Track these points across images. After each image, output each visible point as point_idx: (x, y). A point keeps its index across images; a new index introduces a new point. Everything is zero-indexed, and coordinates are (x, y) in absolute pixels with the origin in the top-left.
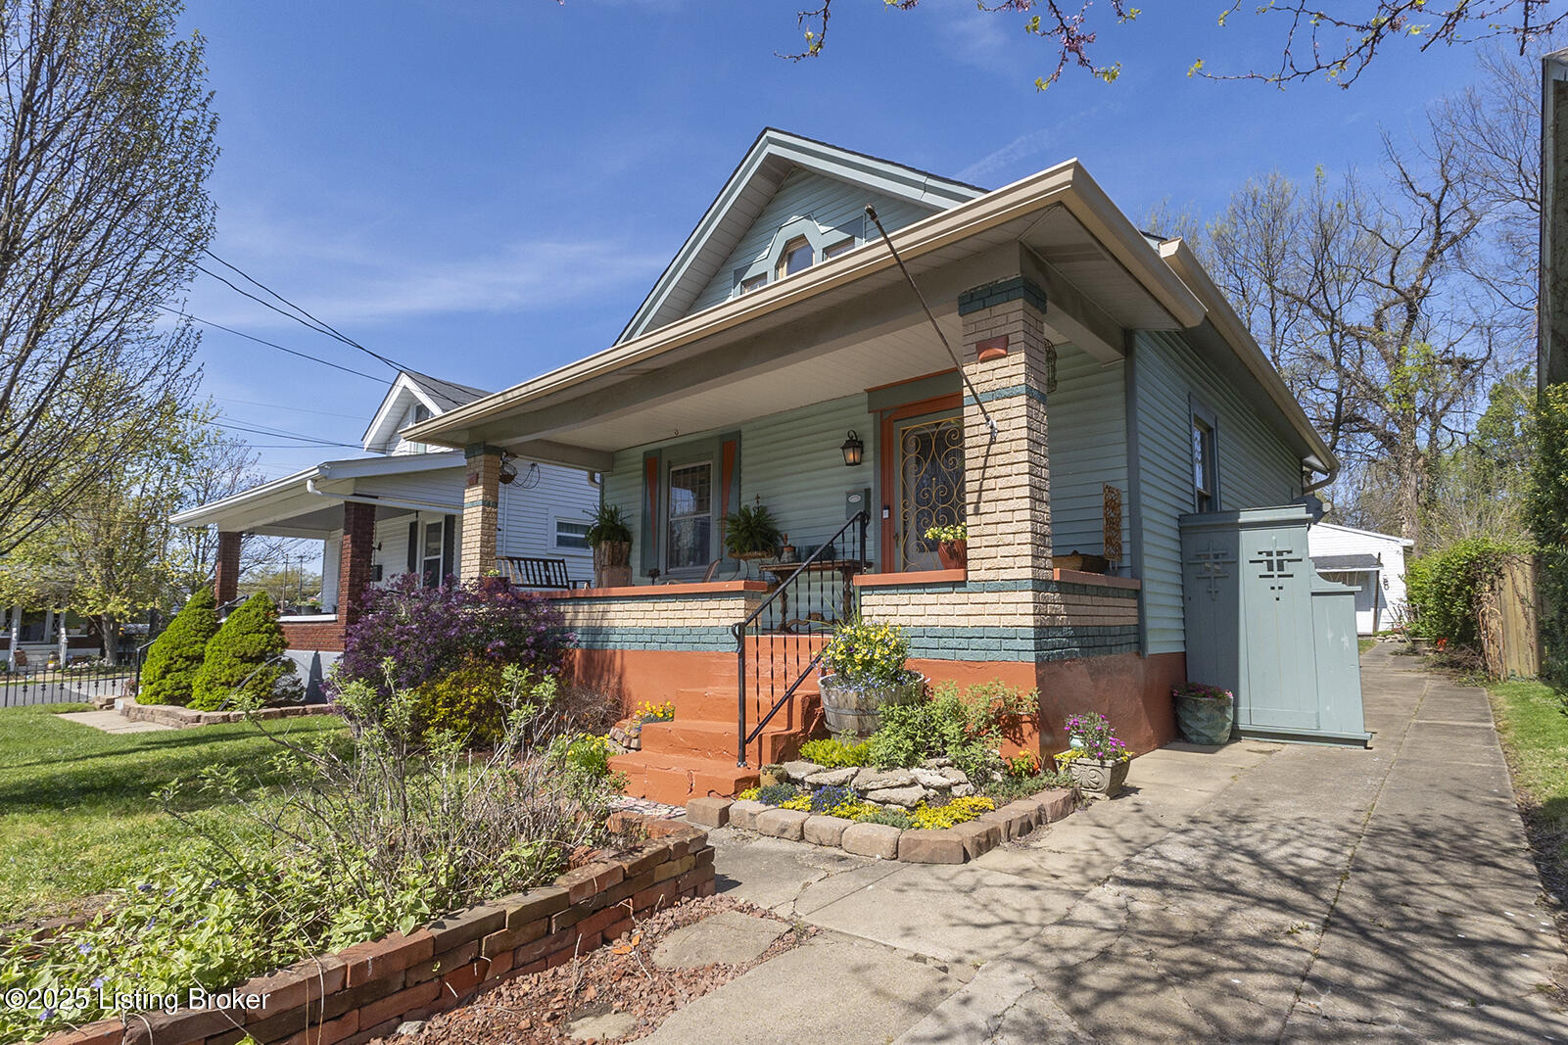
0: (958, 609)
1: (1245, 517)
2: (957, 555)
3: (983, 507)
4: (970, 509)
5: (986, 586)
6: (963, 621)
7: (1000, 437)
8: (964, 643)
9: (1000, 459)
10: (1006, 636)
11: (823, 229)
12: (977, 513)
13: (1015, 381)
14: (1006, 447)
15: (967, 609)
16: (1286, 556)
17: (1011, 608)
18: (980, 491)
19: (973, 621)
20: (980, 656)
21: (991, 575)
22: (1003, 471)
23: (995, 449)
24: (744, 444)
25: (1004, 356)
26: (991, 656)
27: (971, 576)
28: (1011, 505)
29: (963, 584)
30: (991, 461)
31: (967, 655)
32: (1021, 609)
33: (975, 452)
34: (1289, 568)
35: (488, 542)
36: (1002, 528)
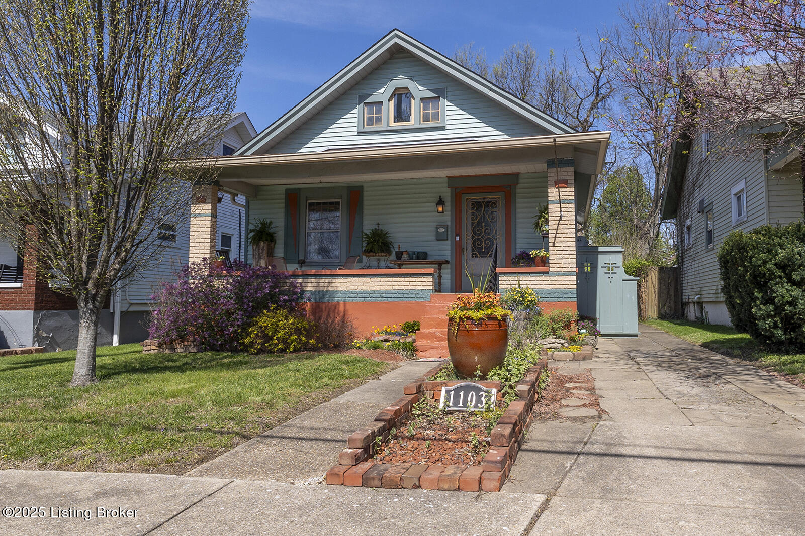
0: (545, 283)
1: (600, 249)
2: (545, 261)
3: (556, 244)
4: (551, 244)
5: (557, 274)
6: (547, 287)
7: (563, 218)
8: (548, 295)
9: (564, 226)
10: (566, 292)
11: (420, 88)
12: (554, 246)
13: (570, 198)
14: (566, 222)
15: (549, 282)
16: (614, 265)
17: (567, 282)
18: (555, 238)
19: (551, 287)
20: (555, 300)
21: (559, 270)
22: (565, 231)
23: (561, 222)
24: (365, 194)
25: (566, 188)
26: (559, 300)
27: (551, 270)
28: (568, 244)
29: (547, 273)
30: (560, 227)
31: (549, 300)
32: (571, 282)
33: (554, 223)
34: (615, 270)
35: (213, 239)
36: (564, 252)
